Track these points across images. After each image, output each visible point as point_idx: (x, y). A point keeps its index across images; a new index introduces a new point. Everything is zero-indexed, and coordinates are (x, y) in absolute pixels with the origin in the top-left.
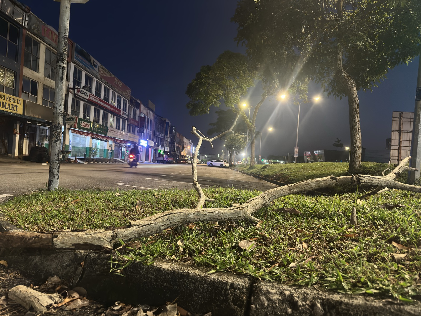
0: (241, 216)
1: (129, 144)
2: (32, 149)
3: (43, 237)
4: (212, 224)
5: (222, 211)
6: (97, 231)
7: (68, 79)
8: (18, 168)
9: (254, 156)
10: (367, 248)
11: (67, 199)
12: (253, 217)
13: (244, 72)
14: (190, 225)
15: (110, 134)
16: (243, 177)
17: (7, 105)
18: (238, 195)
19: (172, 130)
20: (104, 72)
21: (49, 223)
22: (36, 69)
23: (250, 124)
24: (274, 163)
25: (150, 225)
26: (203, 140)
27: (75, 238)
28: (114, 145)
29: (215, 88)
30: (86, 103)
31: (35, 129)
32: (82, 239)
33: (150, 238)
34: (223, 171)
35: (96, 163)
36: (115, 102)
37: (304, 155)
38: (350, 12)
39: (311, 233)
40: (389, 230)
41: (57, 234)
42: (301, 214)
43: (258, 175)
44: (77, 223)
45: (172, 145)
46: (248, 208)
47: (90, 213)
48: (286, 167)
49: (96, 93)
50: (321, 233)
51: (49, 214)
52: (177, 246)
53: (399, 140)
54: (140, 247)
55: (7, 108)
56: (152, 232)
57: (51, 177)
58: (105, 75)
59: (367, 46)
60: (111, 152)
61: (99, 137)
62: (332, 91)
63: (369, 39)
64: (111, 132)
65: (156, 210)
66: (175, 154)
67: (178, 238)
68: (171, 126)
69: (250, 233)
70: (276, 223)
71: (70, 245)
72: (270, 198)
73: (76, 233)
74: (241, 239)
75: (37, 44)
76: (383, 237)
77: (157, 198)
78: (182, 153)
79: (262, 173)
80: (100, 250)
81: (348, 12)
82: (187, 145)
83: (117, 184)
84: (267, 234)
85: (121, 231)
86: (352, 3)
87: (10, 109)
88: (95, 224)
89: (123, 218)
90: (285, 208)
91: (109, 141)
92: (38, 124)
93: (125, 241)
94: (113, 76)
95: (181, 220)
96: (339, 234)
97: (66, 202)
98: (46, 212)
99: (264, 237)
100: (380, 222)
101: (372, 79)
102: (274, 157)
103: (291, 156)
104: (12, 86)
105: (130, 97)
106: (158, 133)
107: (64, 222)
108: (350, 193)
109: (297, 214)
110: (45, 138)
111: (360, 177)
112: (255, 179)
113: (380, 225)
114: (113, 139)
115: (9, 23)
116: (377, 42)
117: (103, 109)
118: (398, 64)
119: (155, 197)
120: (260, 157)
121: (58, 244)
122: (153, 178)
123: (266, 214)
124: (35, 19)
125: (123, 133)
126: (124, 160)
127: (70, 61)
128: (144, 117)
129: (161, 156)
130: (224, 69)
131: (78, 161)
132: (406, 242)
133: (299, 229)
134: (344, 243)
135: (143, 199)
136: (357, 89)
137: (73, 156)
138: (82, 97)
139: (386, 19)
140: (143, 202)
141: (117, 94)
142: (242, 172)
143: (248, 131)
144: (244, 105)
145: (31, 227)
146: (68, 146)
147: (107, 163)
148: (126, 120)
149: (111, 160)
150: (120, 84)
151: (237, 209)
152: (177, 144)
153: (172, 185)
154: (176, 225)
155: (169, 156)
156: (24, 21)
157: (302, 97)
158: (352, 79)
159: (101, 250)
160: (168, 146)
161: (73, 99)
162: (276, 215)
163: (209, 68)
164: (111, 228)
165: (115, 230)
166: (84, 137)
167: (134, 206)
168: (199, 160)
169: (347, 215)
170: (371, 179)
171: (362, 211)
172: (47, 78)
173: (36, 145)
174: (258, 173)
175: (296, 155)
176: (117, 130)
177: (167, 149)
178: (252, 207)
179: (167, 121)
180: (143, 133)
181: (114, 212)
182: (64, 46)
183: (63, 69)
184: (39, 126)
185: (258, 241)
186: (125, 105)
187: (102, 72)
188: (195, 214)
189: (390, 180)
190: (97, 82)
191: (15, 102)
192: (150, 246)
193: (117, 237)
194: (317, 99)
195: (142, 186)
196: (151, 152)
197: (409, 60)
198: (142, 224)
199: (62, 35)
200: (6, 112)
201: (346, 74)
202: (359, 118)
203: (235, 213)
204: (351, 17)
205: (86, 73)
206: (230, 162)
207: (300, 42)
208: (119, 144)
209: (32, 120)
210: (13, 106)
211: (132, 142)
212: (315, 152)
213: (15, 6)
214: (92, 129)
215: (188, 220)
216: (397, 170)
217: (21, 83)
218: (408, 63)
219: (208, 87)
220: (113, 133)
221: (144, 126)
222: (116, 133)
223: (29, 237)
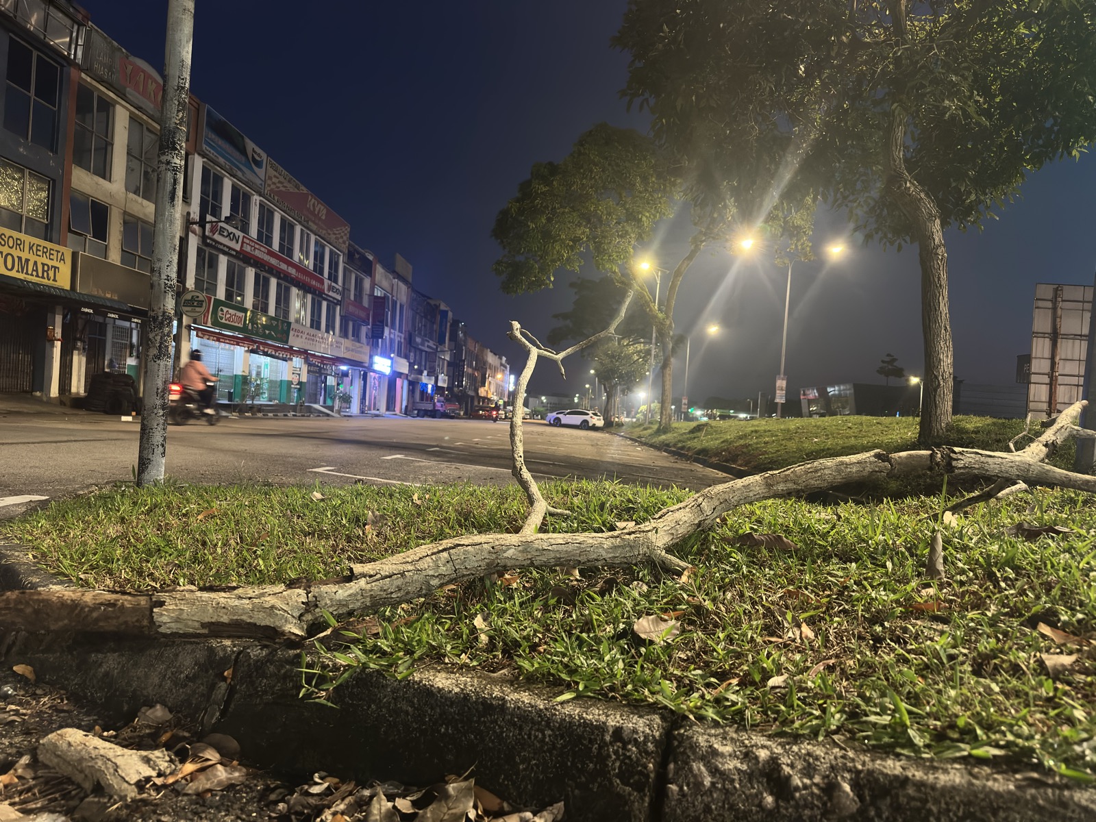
0: (639, 554)
1: (344, 368)
2: (94, 379)
3: (127, 605)
4: (562, 573)
5: (591, 541)
6: (265, 591)
7: (187, 198)
8: (60, 429)
9: (669, 400)
10: (971, 639)
11: (185, 507)
12: (669, 557)
13: (645, 179)
14: (507, 576)
15: (296, 342)
16: (639, 455)
17: (31, 264)
18: (629, 501)
19: (456, 332)
20: (282, 179)
21: (141, 568)
22: (104, 172)
23: (661, 315)
24: (723, 417)
25: (402, 574)
26: (539, 357)
27: (209, 607)
28: (305, 368)
29: (570, 222)
30: (231, 259)
31: (102, 328)
32: (226, 611)
33: (403, 609)
34: (587, 438)
35: (260, 415)
36: (307, 257)
37: (802, 397)
38: (925, 20)
39: (825, 600)
40: (1029, 594)
41: (163, 596)
42: (797, 551)
43: (679, 448)
44: (214, 570)
45: (455, 369)
46: (656, 532)
47: (247, 545)
48: (753, 429)
49: (260, 233)
50: (849, 600)
51: (140, 546)
52: (473, 630)
53: (1053, 358)
54: (376, 632)
55: (30, 272)
56: (407, 593)
57: (146, 452)
58: (283, 186)
59: (971, 111)
60: (298, 387)
61: (266, 350)
62: (877, 230)
63: (975, 92)
64: (298, 336)
65: (418, 537)
66: (464, 393)
67: (477, 610)
68: (453, 320)
69: (663, 598)
70: (731, 573)
71: (197, 625)
72: (714, 509)
73: (213, 595)
74: (640, 615)
75: (106, 107)
76: (1014, 612)
77: (418, 507)
78: (482, 392)
79: (689, 444)
80: (272, 639)
81: (920, 21)
82: (495, 370)
83: (314, 470)
84: (707, 602)
85: (329, 590)
87: (37, 276)
88: (260, 571)
89: (333, 558)
90: (754, 534)
91: (294, 359)
92: (109, 315)
93: (338, 618)
94: (304, 190)
95: (483, 564)
96: (896, 603)
97: (184, 515)
98: (132, 540)
99: (699, 609)
100: (1006, 572)
101: (982, 198)
103: (767, 401)
104: (43, 215)
105: (347, 243)
106: (418, 340)
107: (179, 566)
108: (923, 497)
109: (786, 551)
110: (128, 351)
111: (951, 455)
112: (672, 459)
113: (1006, 579)
114: (304, 353)
115: (35, 53)
116: (998, 100)
117: (278, 276)
118: (1050, 159)
119: (413, 503)
120: (685, 401)
121: (165, 623)
122: (406, 455)
123: (704, 550)
124: (101, 41)
125: (330, 340)
126: (331, 408)
127: (192, 151)
128: (384, 298)
129: (427, 397)
130: (591, 171)
132: (1075, 624)
133: (791, 588)
134: (910, 627)
135: (384, 509)
136: (942, 225)
138: (225, 246)
139: (1020, 40)
140: (383, 517)
141: (313, 238)
142: (637, 440)
143: (654, 335)
144: (645, 266)
145: (95, 579)
147: (287, 415)
148: (337, 304)
149: (299, 408)
150: (322, 210)
151: (627, 537)
152: (468, 366)
153: (456, 473)
154: (469, 575)
155: (448, 400)
156: (73, 46)
157: (796, 246)
158: (929, 197)
159: (277, 640)
160: (445, 372)
161: (199, 251)
162: (731, 552)
163: (553, 169)
164: (302, 582)
165: (312, 589)
166: (229, 350)
167: (359, 526)
168: (527, 410)
169: (919, 552)
170: (983, 459)
171: (959, 543)
172: (131, 195)
173: (104, 368)
174: (680, 445)
175: (780, 399)
176: (313, 331)
177: (443, 381)
178: (668, 530)
179: (443, 307)
180: (382, 338)
181: (308, 541)
182: (178, 111)
183: (175, 170)
184: (112, 320)
185: (683, 618)
186: (334, 265)
187: (275, 180)
188: (520, 548)
189: (1031, 461)
190: (262, 206)
191: (52, 257)
192: (403, 630)
193: (316, 606)
194: (837, 251)
195: (378, 475)
196: (402, 388)
197: (1080, 147)
198: (383, 573)
199: (174, 83)
200: (28, 282)
201: (913, 184)
202: (946, 299)
203: (623, 547)
204: (929, 33)
205: (233, 182)
206: (606, 414)
207: (793, 99)
208: (318, 366)
209: (94, 304)
210: (46, 268)
211: (353, 363)
212: (829, 390)
213: (51, 8)
214: (250, 327)
215: (502, 563)
216: (1049, 435)
217: (66, 208)
218: (1078, 155)
219: (549, 220)
220: (304, 339)
221: (382, 322)
222: (312, 338)
223: (90, 604)
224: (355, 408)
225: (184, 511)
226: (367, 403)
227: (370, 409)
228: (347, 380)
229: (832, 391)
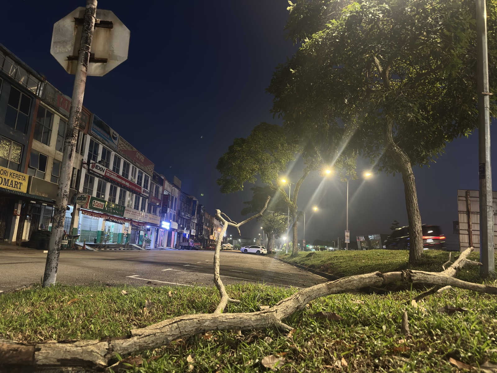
0: (269, 323)
1: (148, 227)
2: (33, 234)
3: (23, 350)
4: (233, 333)
5: (246, 317)
6: (89, 343)
7: (82, 153)
8: (15, 257)
9: (296, 241)
10: (419, 366)
11: (63, 298)
12: (283, 324)
13: (282, 145)
14: (207, 334)
15: (127, 215)
16: (283, 268)
17: (10, 182)
18: (268, 295)
19: (200, 210)
20: (125, 145)
21: (36, 329)
22: (47, 142)
23: (291, 203)
24: (322, 249)
25: (155, 334)
26: (229, 226)
27: (62, 351)
28: (130, 227)
29: (250, 163)
30: (101, 179)
31: (39, 210)
32: (69, 353)
33: (156, 351)
34: (259, 259)
35: (108, 249)
36: (135, 178)
37: (357, 240)
38: (397, 81)
39: (353, 346)
40: (447, 343)
41: (41, 346)
42: (342, 320)
43: (301, 264)
44: (70, 330)
45: (199, 227)
46: (276, 312)
47: (88, 317)
48: (335, 255)
49: (114, 168)
50: (365, 346)
51: (38, 318)
52: (186, 363)
53: (469, 223)
54: (140, 363)
55: (9, 185)
56: (157, 344)
57: (48, 271)
58: (126, 148)
59: (419, 118)
60: (127, 236)
61: (113, 219)
62: (383, 167)
63: (420, 110)
64: (128, 213)
65: (168, 314)
66: (203, 238)
67: (190, 352)
68: (199, 205)
69: (279, 345)
70: (311, 332)
71: (55, 360)
72: (304, 300)
73: (64, 345)
74: (267, 354)
75: (50, 115)
76: (441, 352)
77: (170, 297)
78: (211, 237)
79: (306, 262)
80: (91, 367)
81: (395, 81)
82: (217, 227)
83: (129, 277)
84: (299, 347)
85: (119, 343)
86: (400, 72)
87: (12, 187)
88: (92, 331)
89: (127, 324)
90: (323, 312)
91: (126, 223)
92: (43, 204)
93: (123, 356)
94: (135, 149)
95: (194, 329)
96: (386, 347)
97: (62, 302)
98: (35, 315)
99: (295, 351)
100: (437, 331)
101: (428, 154)
102: (320, 242)
103: (342, 242)
104: (18, 160)
105: (153, 172)
106: (183, 214)
107: (55, 329)
108: (407, 291)
109: (337, 320)
110: (50, 220)
111: (411, 274)
112: (298, 270)
113: (437, 335)
114: (131, 221)
115: (22, 93)
116: (431, 113)
117: (121, 186)
118: (456, 137)
119: (168, 296)
120: (304, 242)
121: (40, 359)
122: (173, 269)
123: (300, 320)
124: (51, 88)
125: (143, 214)
126: (141, 246)
127: (86, 133)
128: (168, 195)
129: (186, 240)
130: (259, 142)
131: (87, 247)
132: (468, 359)
133: (338, 339)
134: (391, 360)
135: (154, 299)
136: (412, 165)
137: (81, 241)
138: (98, 173)
139: (438, 89)
140: (153, 303)
141: (138, 169)
142: (282, 260)
143: (289, 211)
144: (284, 181)
145: (14, 335)
146: (76, 229)
147: (120, 250)
148: (146, 198)
149: (126, 246)
150: (142, 158)
151: (263, 314)
152: (205, 226)
153: (196, 278)
154: (187, 335)
155: (195, 241)
156: (38, 91)
157: (350, 173)
158: (405, 153)
159: (93, 368)
160: (194, 229)
161: (86, 176)
162: (312, 321)
163: (243, 141)
164: (107, 338)
165: (111, 342)
166: (96, 219)
167: (141, 308)
168: (231, 245)
169: (398, 321)
170: (425, 276)
171: (416, 316)
172: (58, 152)
173: (38, 228)
174: (302, 263)
175: (347, 241)
176: (136, 211)
177: (193, 233)
178: (283, 311)
179: (194, 199)
180: (166, 213)
181: (117, 315)
182: (76, 121)
183: (72, 145)
184: (44, 206)
185: (286, 356)
186: (146, 181)
187: (122, 145)
188: (212, 321)
189: (448, 276)
190: (115, 156)
191: (19, 178)
192: (153, 363)
193: (113, 350)
194: (368, 175)
195: (159, 279)
196: (175, 236)
197: (468, 132)
198: (146, 334)
199: (75, 110)
200: (7, 189)
201: (397, 148)
202: (416, 197)
203: (261, 320)
204: (400, 86)
205: (103, 146)
206: (268, 248)
207: (344, 113)
208: (136, 226)
209: (36, 199)
210: (16, 183)
211: (153, 225)
212: (369, 237)
213: (30, 75)
214: (106, 209)
215: (203, 328)
216: (456, 264)
217: (28, 157)
218: (468, 136)
219: (241, 162)
220: (131, 214)
221: (167, 206)
222: (134, 214)
223: (6, 350)
224: (152, 246)
225: (62, 300)
226: (158, 243)
227: (159, 246)
228: (149, 232)
229: (371, 237)
